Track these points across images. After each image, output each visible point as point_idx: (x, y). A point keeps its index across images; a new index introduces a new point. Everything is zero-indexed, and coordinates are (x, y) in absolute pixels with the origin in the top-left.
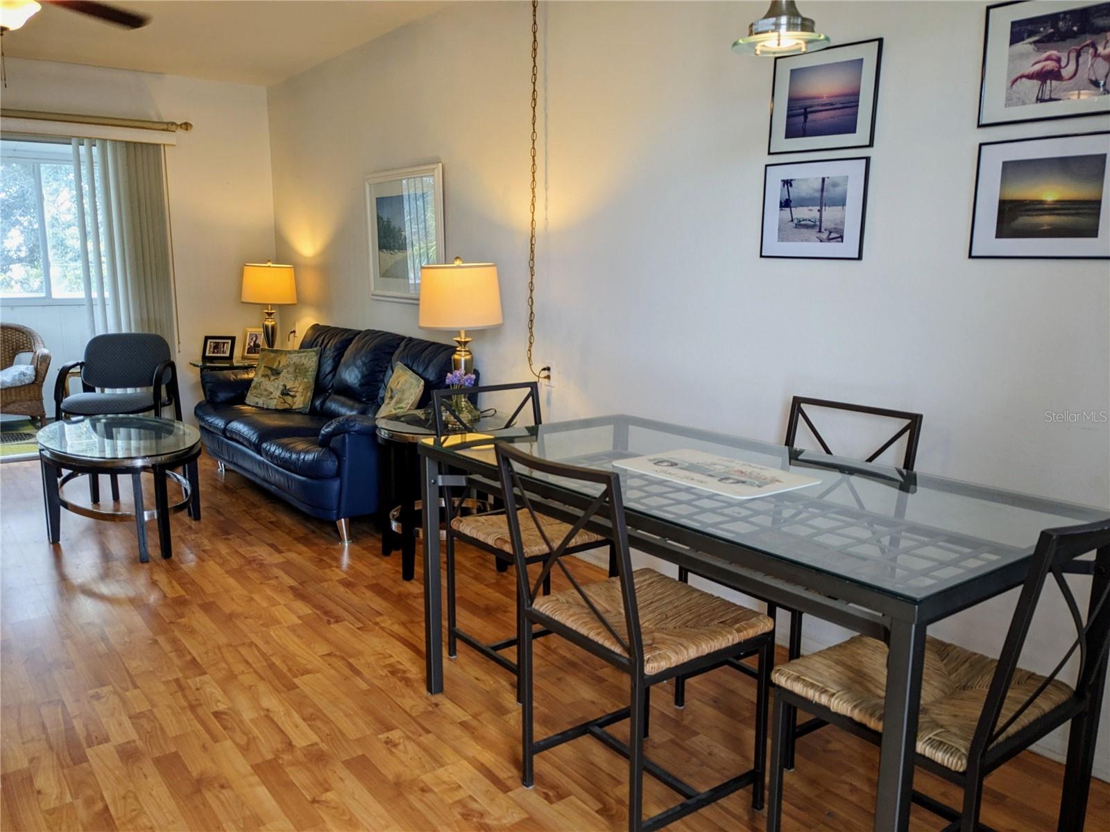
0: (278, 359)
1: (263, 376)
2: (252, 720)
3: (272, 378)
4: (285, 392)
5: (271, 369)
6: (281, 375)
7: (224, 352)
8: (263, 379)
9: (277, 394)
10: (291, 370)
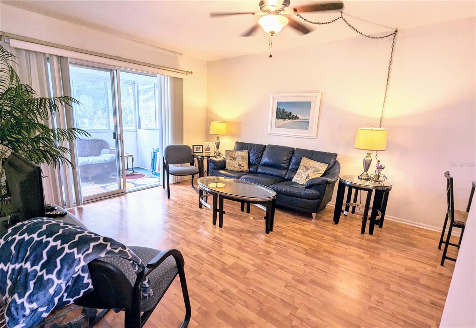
0: (234, 154)
1: (230, 160)
3: (233, 160)
4: (240, 165)
6: (237, 159)
7: (200, 150)
8: (230, 161)
9: (237, 166)
10: (240, 157)
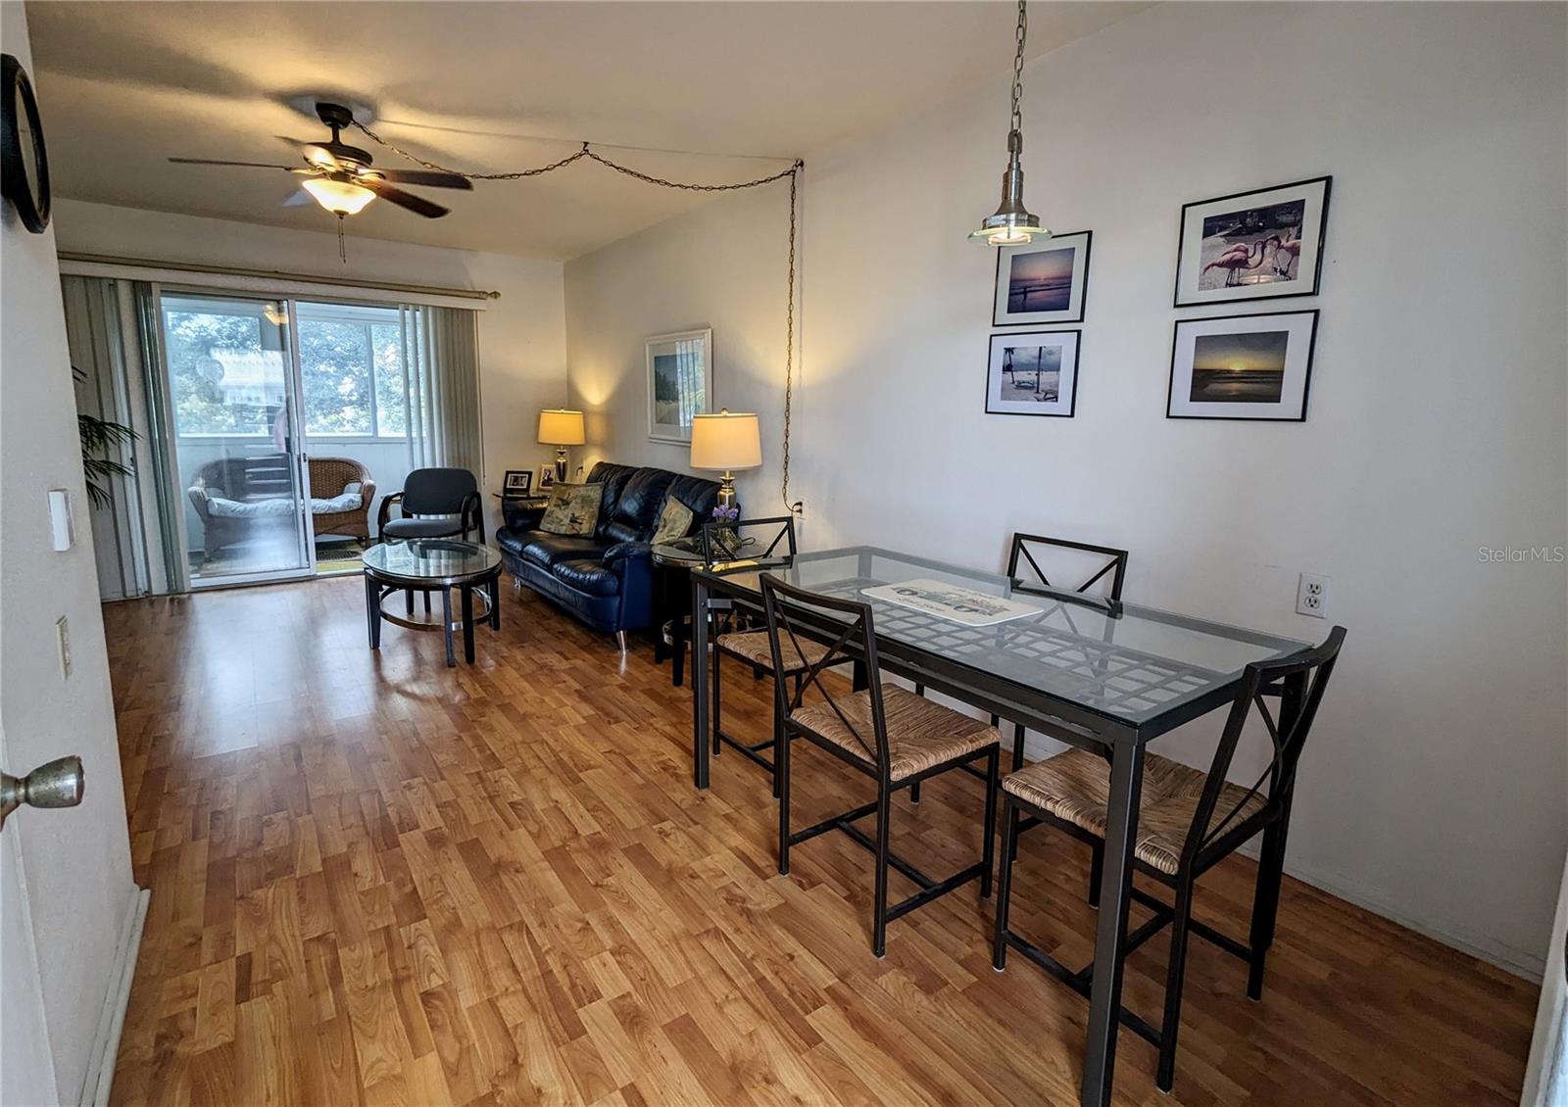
0: (568, 491)
1: (555, 506)
2: (543, 810)
3: (563, 508)
4: (573, 520)
5: (562, 500)
6: (571, 504)
7: (522, 485)
8: (554, 509)
9: (567, 521)
10: (579, 500)
